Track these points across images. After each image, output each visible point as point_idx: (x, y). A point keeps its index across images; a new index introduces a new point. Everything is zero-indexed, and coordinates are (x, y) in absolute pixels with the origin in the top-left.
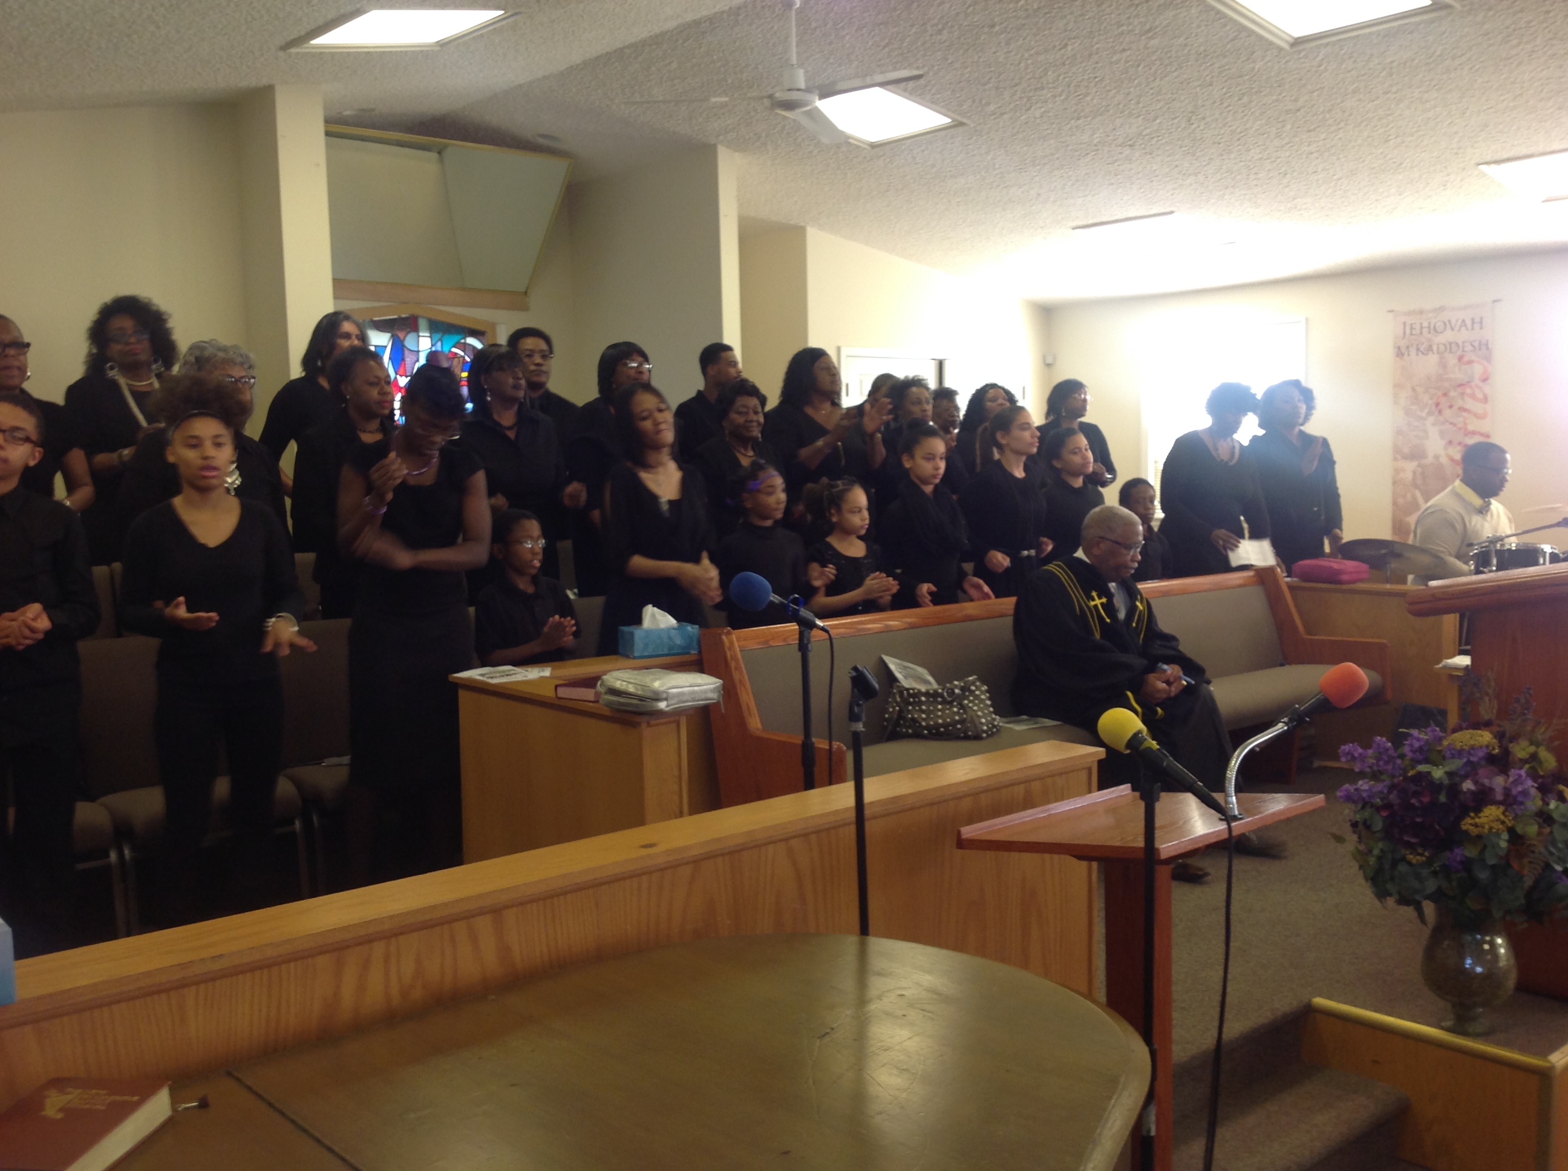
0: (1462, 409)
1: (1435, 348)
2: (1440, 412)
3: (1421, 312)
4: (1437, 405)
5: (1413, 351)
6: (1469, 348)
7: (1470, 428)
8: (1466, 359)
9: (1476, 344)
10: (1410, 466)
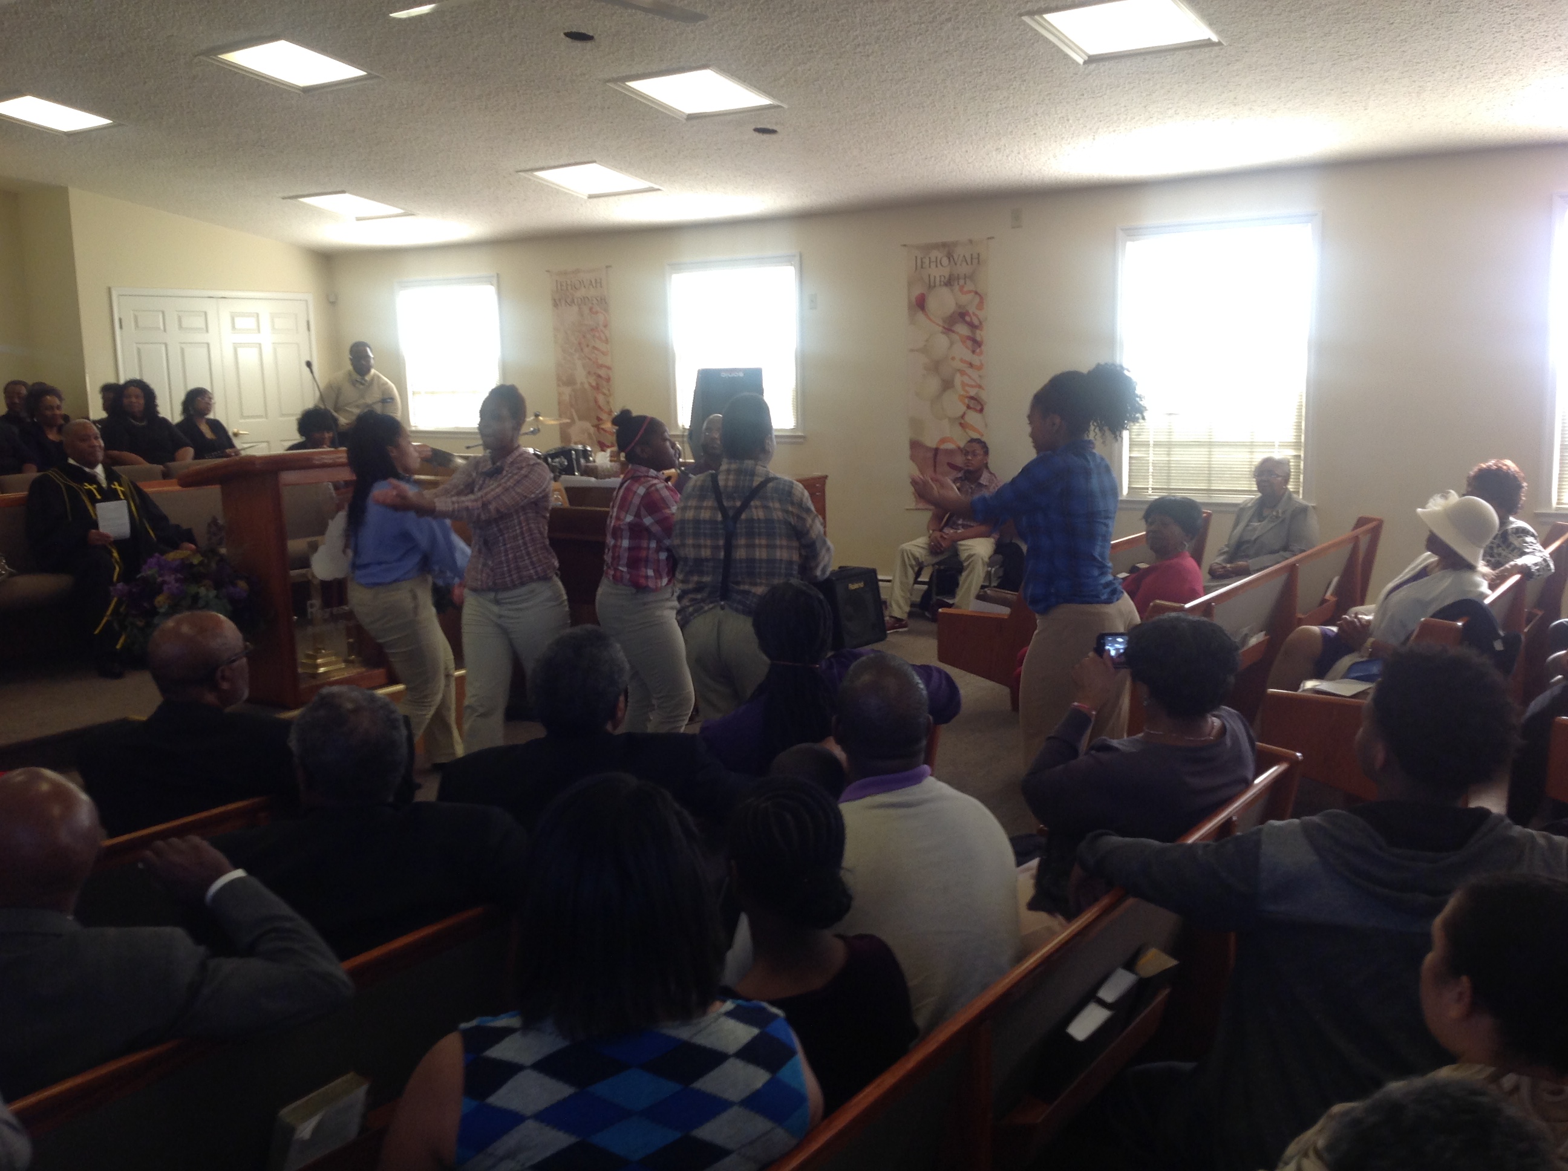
0: (594, 348)
1: (576, 300)
2: (582, 349)
3: (565, 273)
4: (580, 344)
5: (563, 302)
6: (595, 302)
7: (600, 362)
8: (594, 310)
9: (599, 299)
10: (567, 391)
